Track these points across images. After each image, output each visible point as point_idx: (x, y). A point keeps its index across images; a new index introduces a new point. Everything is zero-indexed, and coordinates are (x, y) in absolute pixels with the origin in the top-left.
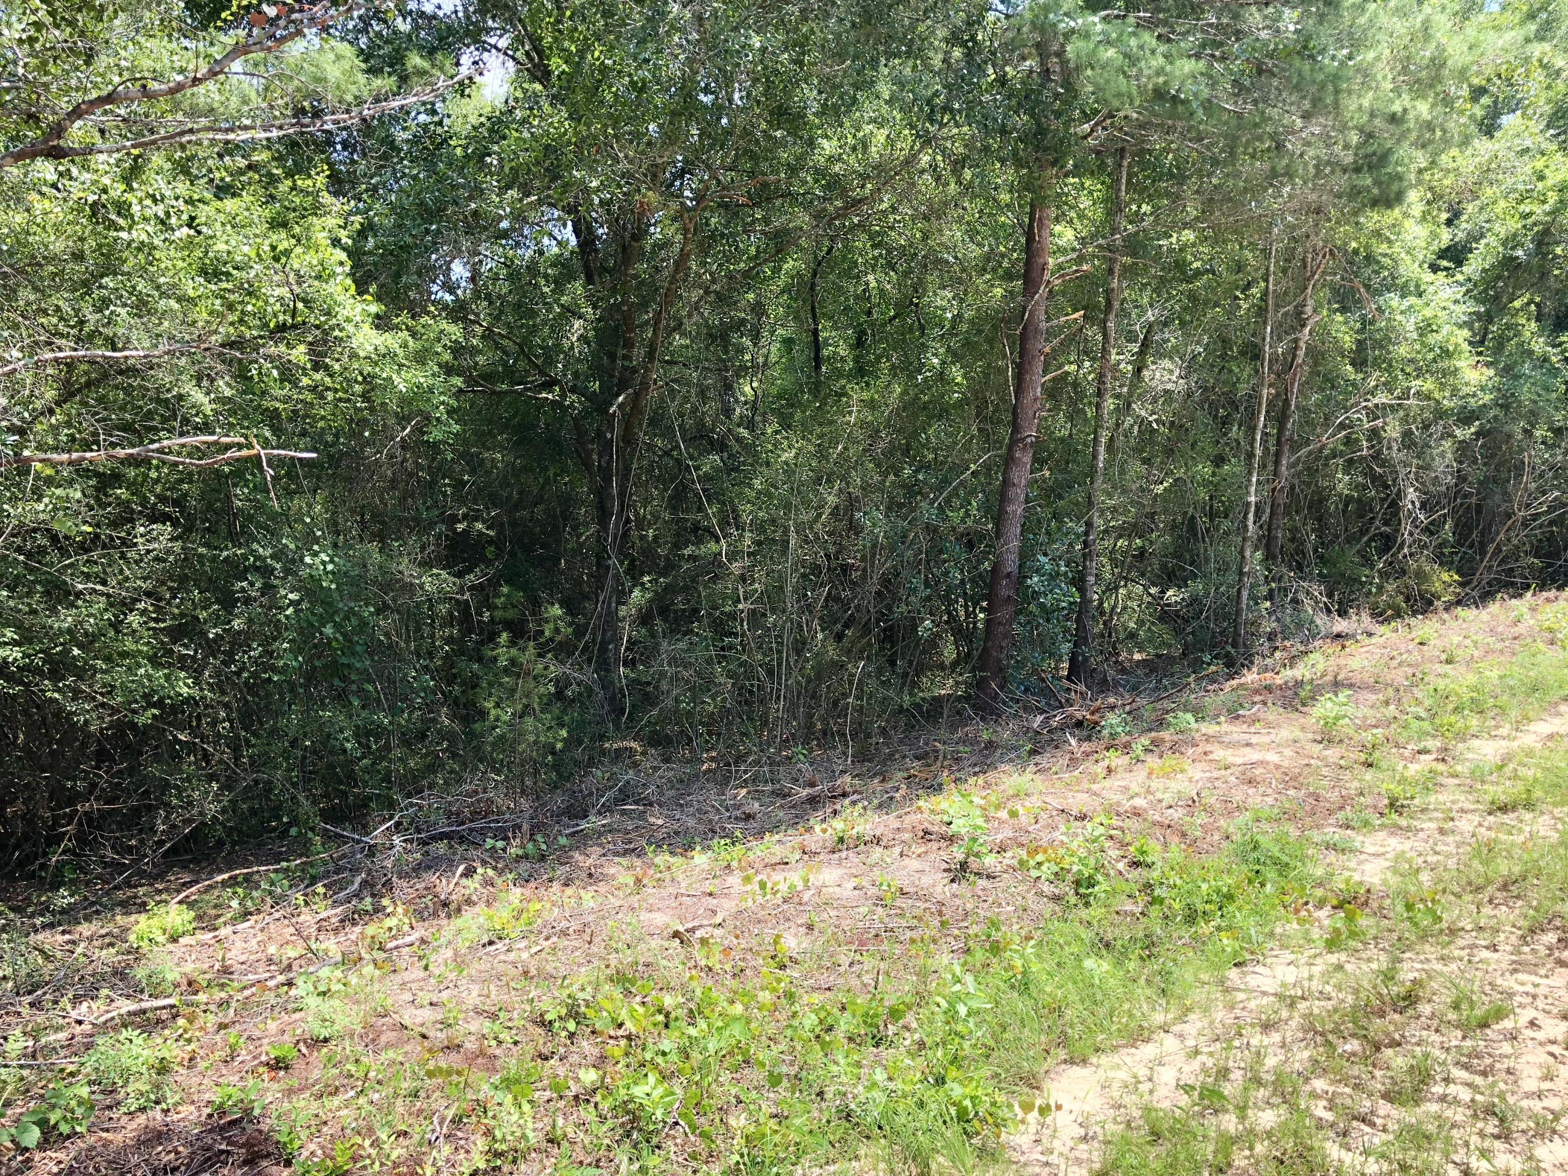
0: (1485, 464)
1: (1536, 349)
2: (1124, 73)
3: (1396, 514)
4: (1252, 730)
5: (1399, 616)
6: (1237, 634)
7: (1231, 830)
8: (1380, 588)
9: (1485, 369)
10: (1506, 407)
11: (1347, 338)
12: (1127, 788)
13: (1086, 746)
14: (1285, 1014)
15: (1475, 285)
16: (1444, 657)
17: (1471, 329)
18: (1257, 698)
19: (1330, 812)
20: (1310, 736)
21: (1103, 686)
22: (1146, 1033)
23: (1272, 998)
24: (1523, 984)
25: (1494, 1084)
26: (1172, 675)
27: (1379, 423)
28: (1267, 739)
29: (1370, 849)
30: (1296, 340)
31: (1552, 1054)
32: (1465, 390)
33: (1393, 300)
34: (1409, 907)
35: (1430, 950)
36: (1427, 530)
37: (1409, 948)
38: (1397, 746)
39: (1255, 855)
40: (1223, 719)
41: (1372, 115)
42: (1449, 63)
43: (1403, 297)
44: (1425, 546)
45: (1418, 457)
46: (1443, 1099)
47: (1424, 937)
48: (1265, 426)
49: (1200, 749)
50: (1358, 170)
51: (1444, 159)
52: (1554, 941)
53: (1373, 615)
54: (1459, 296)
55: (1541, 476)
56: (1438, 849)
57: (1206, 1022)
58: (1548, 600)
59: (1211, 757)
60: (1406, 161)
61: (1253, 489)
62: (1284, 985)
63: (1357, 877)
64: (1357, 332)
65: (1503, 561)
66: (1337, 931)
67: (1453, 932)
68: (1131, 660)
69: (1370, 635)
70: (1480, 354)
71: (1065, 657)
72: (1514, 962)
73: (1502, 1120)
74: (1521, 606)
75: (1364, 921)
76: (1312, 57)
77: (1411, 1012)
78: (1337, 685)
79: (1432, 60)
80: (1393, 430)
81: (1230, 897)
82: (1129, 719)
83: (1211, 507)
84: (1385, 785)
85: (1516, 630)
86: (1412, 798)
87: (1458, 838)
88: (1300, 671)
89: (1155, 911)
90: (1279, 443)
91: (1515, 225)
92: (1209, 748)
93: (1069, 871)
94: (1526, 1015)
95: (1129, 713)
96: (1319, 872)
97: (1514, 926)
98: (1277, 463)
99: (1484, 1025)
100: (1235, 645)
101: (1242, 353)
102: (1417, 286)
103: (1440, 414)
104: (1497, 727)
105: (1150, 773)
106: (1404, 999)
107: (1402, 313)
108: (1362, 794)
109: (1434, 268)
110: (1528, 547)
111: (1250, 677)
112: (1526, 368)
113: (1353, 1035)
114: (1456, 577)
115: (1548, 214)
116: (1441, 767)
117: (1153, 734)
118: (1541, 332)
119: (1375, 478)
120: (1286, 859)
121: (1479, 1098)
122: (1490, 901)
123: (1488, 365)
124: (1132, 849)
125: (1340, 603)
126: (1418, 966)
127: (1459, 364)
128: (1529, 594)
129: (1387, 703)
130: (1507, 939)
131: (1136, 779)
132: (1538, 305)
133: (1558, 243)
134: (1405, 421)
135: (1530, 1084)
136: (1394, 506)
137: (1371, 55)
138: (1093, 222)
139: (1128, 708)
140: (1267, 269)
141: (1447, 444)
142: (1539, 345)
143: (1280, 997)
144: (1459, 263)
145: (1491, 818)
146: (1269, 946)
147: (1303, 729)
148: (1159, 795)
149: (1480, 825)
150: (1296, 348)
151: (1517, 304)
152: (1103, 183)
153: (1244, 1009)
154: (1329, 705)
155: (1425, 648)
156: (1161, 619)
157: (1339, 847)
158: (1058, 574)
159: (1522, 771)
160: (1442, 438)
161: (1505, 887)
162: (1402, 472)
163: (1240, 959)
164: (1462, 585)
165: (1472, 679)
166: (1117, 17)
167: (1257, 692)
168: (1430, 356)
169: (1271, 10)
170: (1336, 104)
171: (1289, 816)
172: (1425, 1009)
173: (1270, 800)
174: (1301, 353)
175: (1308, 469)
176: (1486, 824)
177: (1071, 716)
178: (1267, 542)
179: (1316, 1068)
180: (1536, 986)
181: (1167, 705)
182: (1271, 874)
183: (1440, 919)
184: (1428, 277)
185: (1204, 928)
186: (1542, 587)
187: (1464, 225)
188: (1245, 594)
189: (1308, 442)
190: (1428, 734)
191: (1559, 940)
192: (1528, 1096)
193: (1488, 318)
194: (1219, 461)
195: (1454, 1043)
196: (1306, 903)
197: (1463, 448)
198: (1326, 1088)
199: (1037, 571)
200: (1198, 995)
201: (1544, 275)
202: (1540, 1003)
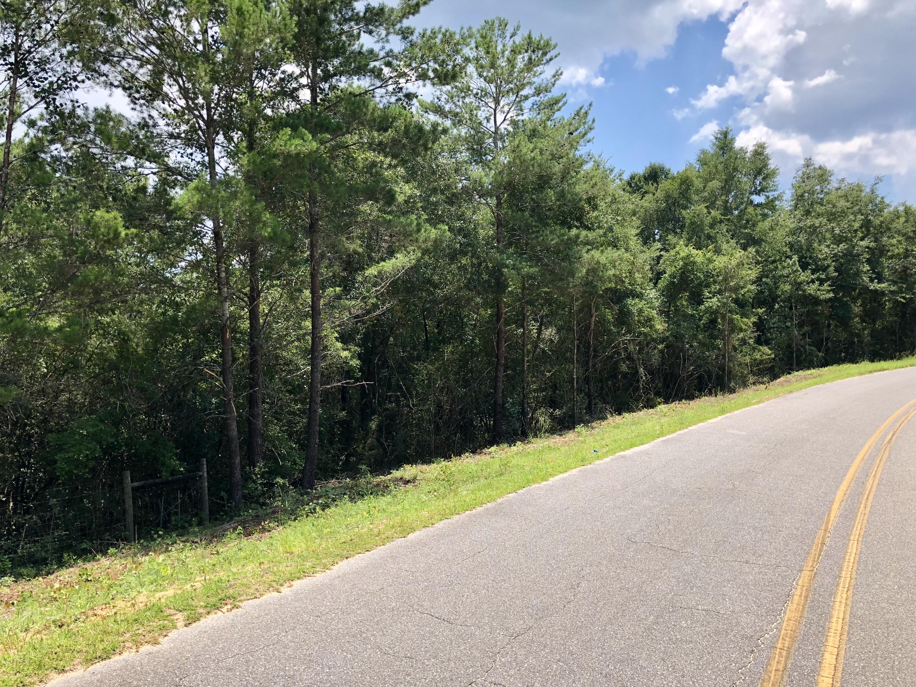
27: (627, 346)
32: (660, 331)
33: (630, 301)
43: (633, 299)
44: (650, 390)
45: (646, 357)
54: (657, 296)
61: (575, 373)
90: (588, 356)
98: (588, 363)
112: (681, 322)
114: (662, 400)
115: (681, 267)
118: (691, 306)
123: (665, 322)
127: (654, 323)
132: (689, 296)
136: (638, 375)
144: (655, 283)
150: (590, 324)
151: (680, 296)
162: (638, 362)
168: (645, 320)
174: (593, 326)
188: (576, 408)
189: (601, 355)
193: (669, 303)
201: (687, 287)
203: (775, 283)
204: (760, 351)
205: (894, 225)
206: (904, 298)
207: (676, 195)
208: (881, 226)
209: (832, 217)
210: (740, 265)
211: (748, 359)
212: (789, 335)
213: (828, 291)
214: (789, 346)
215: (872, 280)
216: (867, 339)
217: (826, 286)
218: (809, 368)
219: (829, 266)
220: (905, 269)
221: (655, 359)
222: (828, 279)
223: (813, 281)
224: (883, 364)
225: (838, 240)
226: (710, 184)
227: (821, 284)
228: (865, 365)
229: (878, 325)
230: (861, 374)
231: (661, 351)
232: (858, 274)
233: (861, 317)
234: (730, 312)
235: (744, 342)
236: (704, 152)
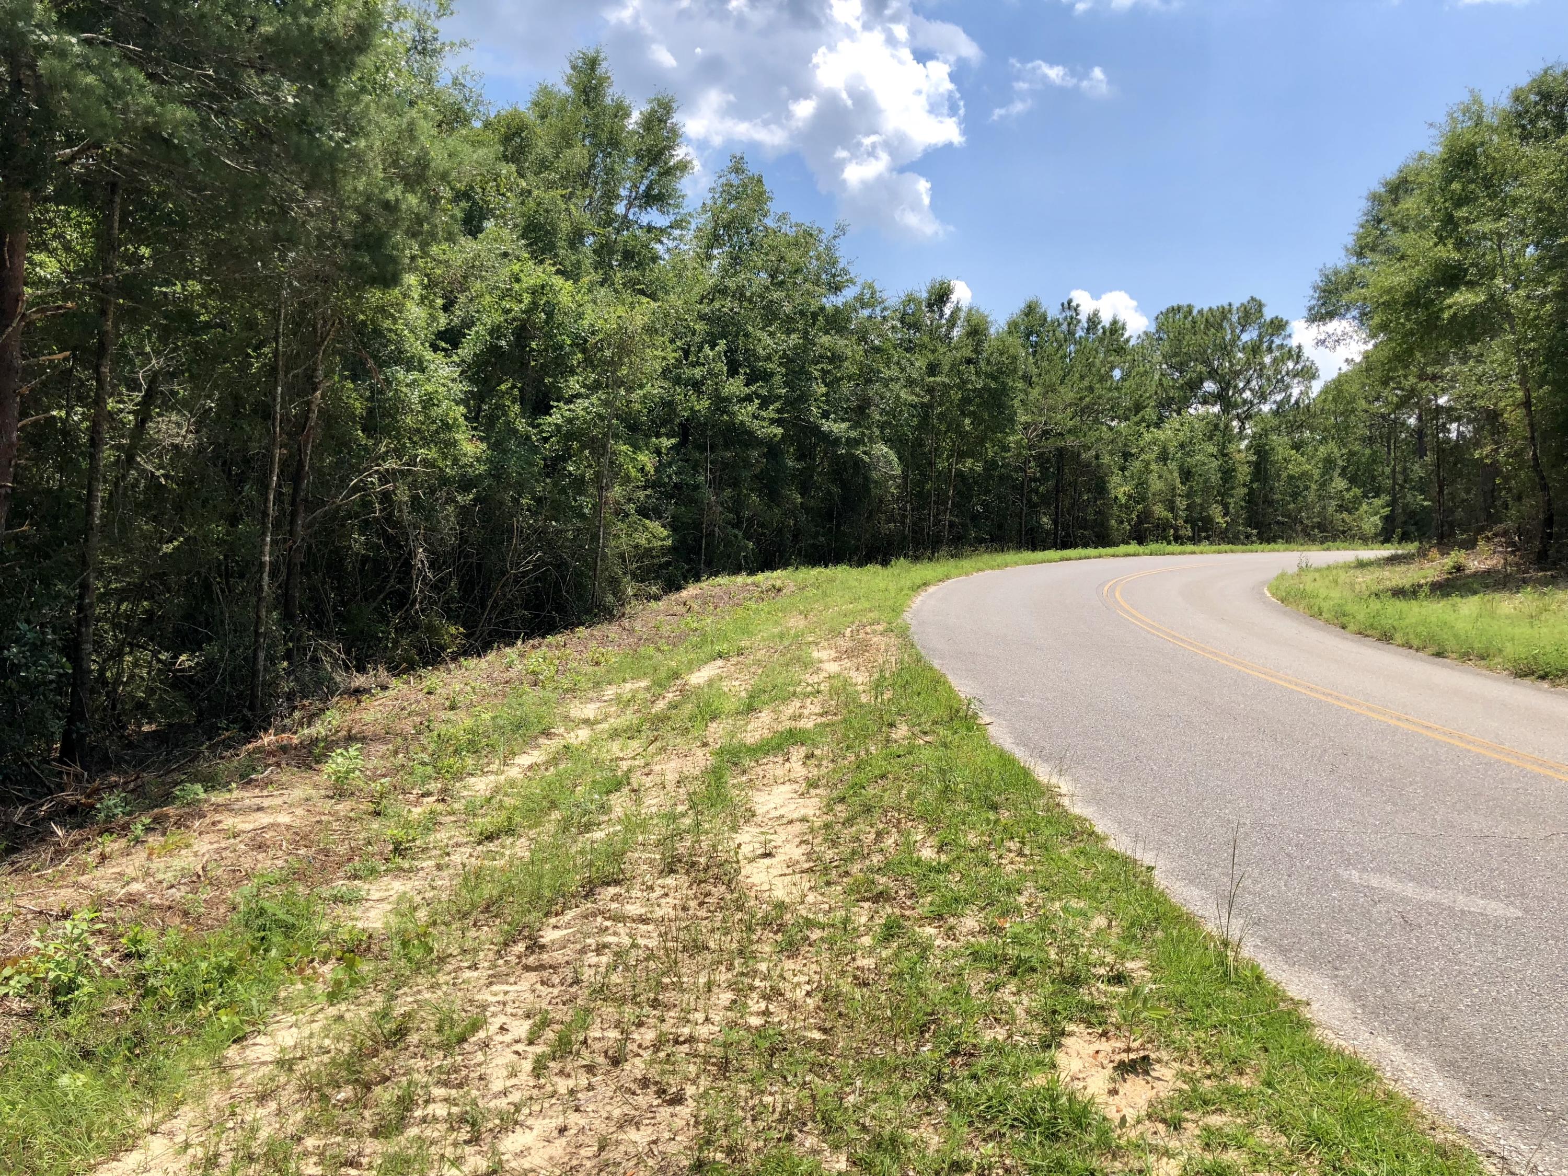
0: (483, 527)
1: (520, 428)
2: (107, 103)
3: (408, 573)
4: (265, 793)
5: (414, 669)
6: (254, 696)
7: (238, 899)
8: (396, 643)
9: (479, 443)
10: (497, 477)
11: (358, 404)
12: (121, 874)
13: (75, 835)
14: (283, 1079)
15: (469, 366)
16: (447, 703)
17: (467, 406)
18: (271, 760)
19: (340, 865)
20: (323, 792)
21: (105, 764)
22: (130, 1141)
23: (271, 1067)
24: (495, 995)
25: (468, 1093)
26: (185, 745)
27: (390, 486)
28: (279, 801)
29: (375, 895)
30: (309, 403)
31: (517, 1053)
32: (464, 460)
33: (400, 373)
34: (405, 944)
35: (422, 981)
36: (435, 587)
37: (405, 984)
38: (404, 793)
39: (260, 921)
40: (234, 785)
41: (369, 199)
42: (433, 165)
43: (408, 371)
44: (435, 603)
45: (426, 520)
46: (424, 1120)
47: (418, 968)
48: (279, 485)
49: (208, 820)
50: (357, 247)
51: (434, 250)
52: (523, 950)
53: (388, 670)
54: (456, 375)
55: (528, 538)
56: (434, 884)
57: (199, 1110)
58: (533, 647)
59: (220, 827)
60: (401, 246)
61: (267, 548)
62: (283, 1050)
63: (360, 925)
64: (367, 400)
65: (501, 614)
66: (338, 983)
67: (442, 960)
68: (139, 733)
69: (384, 688)
70: (475, 429)
71: (57, 737)
72: (490, 976)
73: (473, 1125)
74: (510, 653)
75: (365, 967)
76: (310, 133)
77: (401, 1045)
78: (350, 739)
79: (418, 159)
80: (403, 495)
81: (231, 971)
82: (130, 797)
83: (227, 566)
84: (389, 832)
85: (507, 676)
86: (414, 840)
87: (451, 871)
88: (318, 729)
89: (148, 1004)
90: (293, 503)
91: (498, 318)
92: (218, 817)
93: (44, 980)
94: (495, 1023)
95: (132, 791)
96: (325, 927)
97: (492, 943)
98: (292, 522)
99: (462, 1040)
100: (252, 708)
101: (255, 411)
102: (420, 362)
103: (444, 480)
104: (488, 764)
105: (150, 854)
106: (395, 1034)
107: (407, 385)
108: (370, 843)
109: (435, 348)
110: (519, 602)
111: (268, 739)
112: (512, 444)
113: (347, 1082)
114: (462, 630)
115: (523, 312)
116: (440, 807)
117: (156, 811)
118: (523, 414)
119: (388, 539)
120: (291, 920)
121: (455, 1110)
122: (475, 925)
123: (481, 439)
124: (124, 941)
125: (358, 660)
126: (410, 999)
127: (457, 436)
128: (519, 642)
129: (396, 753)
130: (485, 957)
131: (132, 865)
132: (521, 390)
133: (533, 338)
134: (413, 486)
135: (497, 1085)
136: (407, 565)
137: (363, 143)
138: (80, 256)
139: (132, 786)
140: (277, 330)
141: (450, 508)
142: (521, 425)
143: (280, 1063)
144: (456, 345)
145: (480, 848)
146: (271, 1013)
147: (316, 786)
148: (160, 876)
149: (471, 856)
150: (309, 411)
151: (503, 387)
152: (93, 216)
153: (240, 1086)
154: (340, 760)
155: (432, 697)
156: (174, 686)
157: (345, 899)
158: (43, 643)
159: (508, 801)
160: (446, 503)
161: (487, 909)
162: (413, 533)
163: (240, 1034)
164: (467, 636)
165: (469, 722)
166: (104, 43)
167: (272, 754)
168: (434, 427)
169: (268, 77)
170: (334, 183)
171: (299, 875)
172: (413, 1038)
173: (280, 863)
174: (314, 416)
175: (325, 529)
176: (475, 854)
177: (63, 802)
178: (285, 603)
179: (310, 1126)
180: (506, 993)
181: (176, 776)
182: (277, 938)
183: (431, 950)
184: (429, 355)
185: (203, 1010)
186: (529, 636)
187: (458, 313)
188: (262, 655)
189: (324, 504)
190: (430, 777)
191: (527, 948)
192: (496, 1096)
193: (480, 398)
194: (234, 520)
195: (437, 1063)
196: (312, 961)
197: (464, 512)
198: (317, 1143)
199: (17, 641)
200: (192, 1084)
201: (524, 365)
202: (509, 1010)
217: (771, 412)
223: (748, 399)
227: (764, 405)
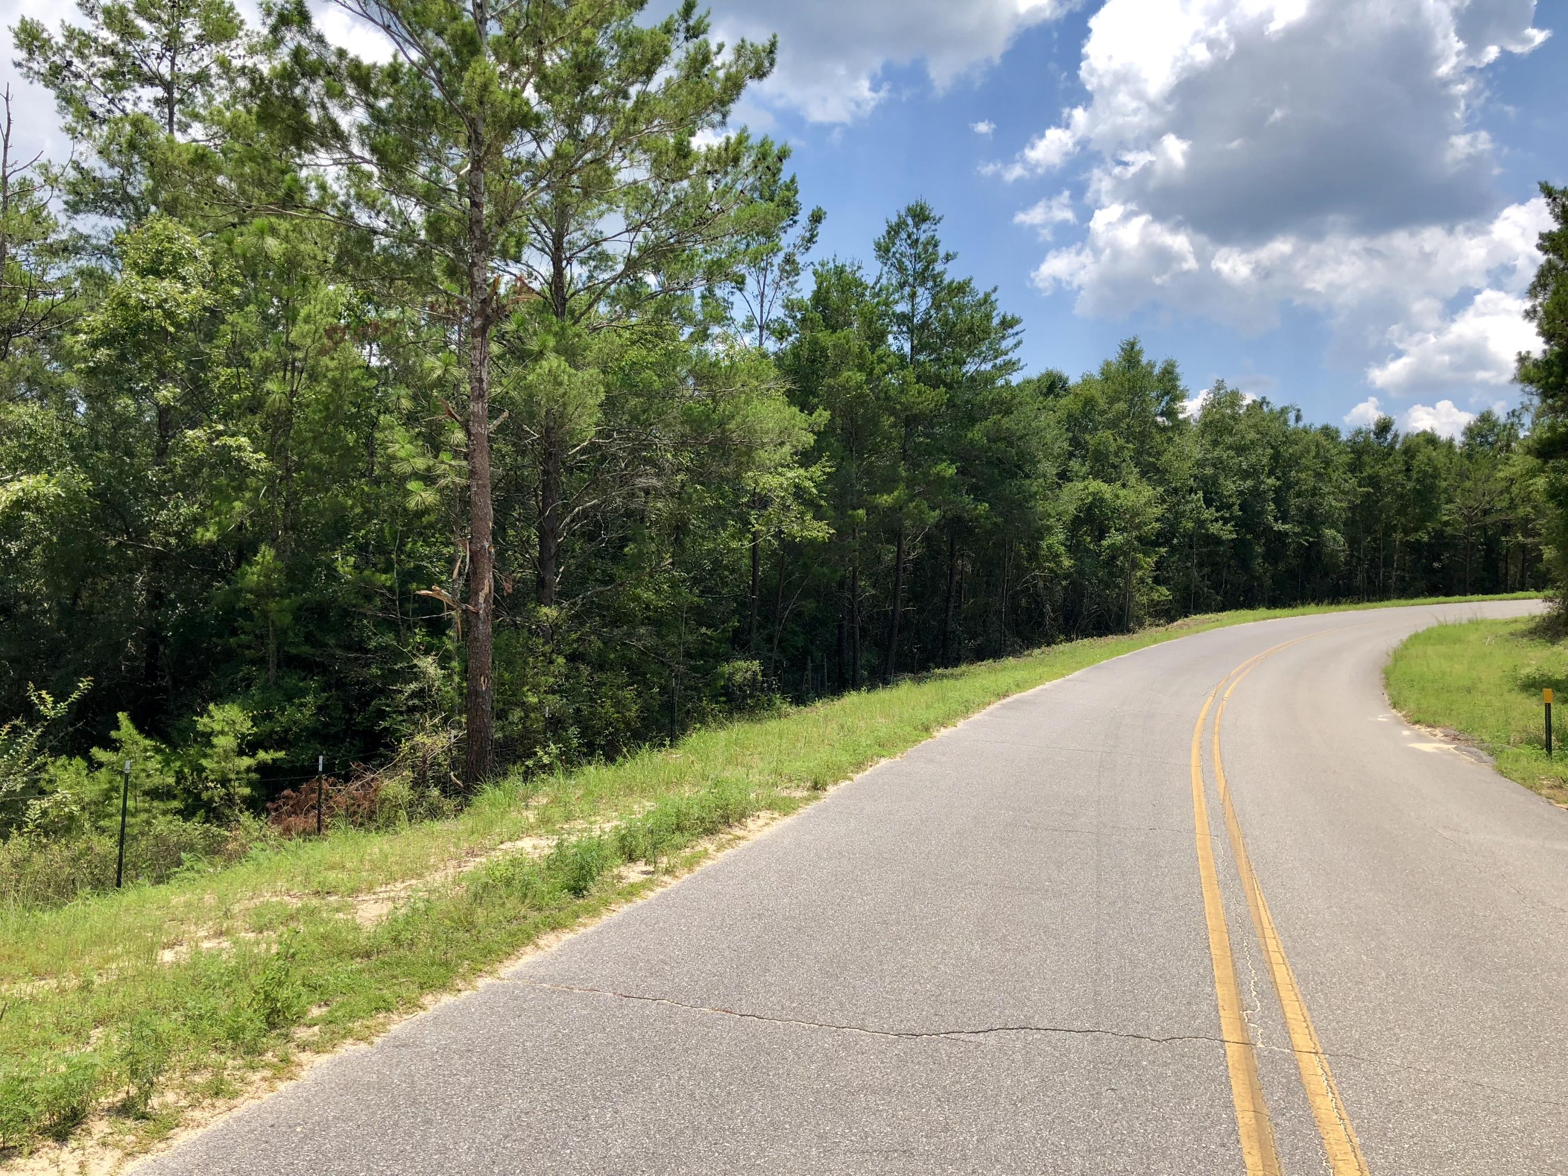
203: (1175, 518)
204: (1157, 591)
205: (1303, 460)
206: (1307, 541)
207: (1078, 414)
208: (1290, 459)
209: (1241, 450)
210: (1148, 503)
211: (1145, 600)
212: (1187, 576)
213: (1231, 532)
214: (1187, 588)
215: (1276, 520)
216: (1268, 582)
218: (1206, 612)
219: (1233, 504)
220: (1311, 509)
221: (1059, 595)
222: (1232, 518)
224: (1278, 612)
225: (1245, 475)
226: (1116, 406)
228: (1262, 612)
229: (1281, 567)
230: (1255, 620)
231: (1065, 588)
232: (1263, 512)
233: (1263, 558)
234: (1134, 550)
235: (1142, 581)
236: (1108, 364)
